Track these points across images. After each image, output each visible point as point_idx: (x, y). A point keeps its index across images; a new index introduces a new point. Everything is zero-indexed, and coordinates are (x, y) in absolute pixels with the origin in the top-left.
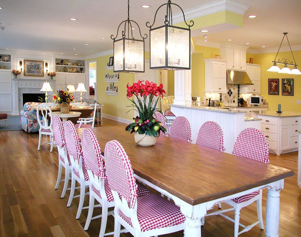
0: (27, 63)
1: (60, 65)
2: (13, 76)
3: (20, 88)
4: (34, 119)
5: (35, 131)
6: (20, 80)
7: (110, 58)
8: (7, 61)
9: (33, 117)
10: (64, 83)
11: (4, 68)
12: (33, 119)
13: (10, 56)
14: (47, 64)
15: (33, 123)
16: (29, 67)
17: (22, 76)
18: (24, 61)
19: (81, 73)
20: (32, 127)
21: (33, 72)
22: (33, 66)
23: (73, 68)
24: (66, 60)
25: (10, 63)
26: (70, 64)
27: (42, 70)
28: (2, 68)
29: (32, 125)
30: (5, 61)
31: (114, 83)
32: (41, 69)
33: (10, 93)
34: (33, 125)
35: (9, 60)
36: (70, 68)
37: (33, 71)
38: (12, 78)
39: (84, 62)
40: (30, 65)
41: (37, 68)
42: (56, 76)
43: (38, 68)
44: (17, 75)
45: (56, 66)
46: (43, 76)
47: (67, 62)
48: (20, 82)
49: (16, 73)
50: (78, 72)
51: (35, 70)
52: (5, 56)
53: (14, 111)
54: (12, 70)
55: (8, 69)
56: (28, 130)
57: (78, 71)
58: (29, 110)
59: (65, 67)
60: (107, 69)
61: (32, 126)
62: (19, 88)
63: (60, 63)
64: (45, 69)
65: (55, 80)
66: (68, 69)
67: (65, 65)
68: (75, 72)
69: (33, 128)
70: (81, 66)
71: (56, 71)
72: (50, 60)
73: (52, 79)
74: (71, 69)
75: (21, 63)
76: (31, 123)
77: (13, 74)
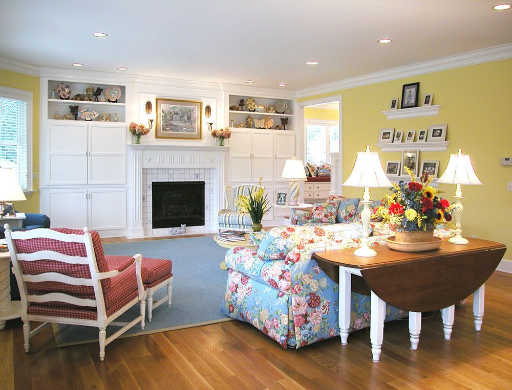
0: (164, 107)
1: (238, 110)
2: (130, 139)
3: (146, 169)
4: (310, 294)
5: (315, 340)
6: (147, 148)
7: (404, 86)
8: (116, 102)
9: (308, 287)
10: (248, 156)
11: (109, 118)
12: (307, 295)
13: (123, 88)
14: (208, 109)
15: (310, 309)
16: (168, 117)
17: (150, 139)
18: (157, 100)
19: (284, 129)
20: (308, 326)
21: (175, 128)
22: (176, 114)
23: (266, 118)
24: (250, 98)
25: (124, 106)
26: (261, 108)
27: (197, 124)
28: (104, 118)
29: (306, 316)
30: (110, 101)
31: (422, 154)
32: (195, 121)
33: (123, 181)
34: (309, 319)
35: (122, 99)
36: (261, 118)
37: (176, 126)
38: (128, 144)
39: (289, 103)
40: (171, 111)
41: (186, 119)
42: (231, 137)
43: (189, 118)
44: (142, 137)
45: (230, 113)
46: (200, 137)
47: (253, 104)
48: (148, 154)
49: (137, 132)
50: (277, 128)
51: (181, 124)
52: (111, 87)
53: (131, 227)
54: (127, 124)
55: (117, 121)
56: (289, 336)
57: (278, 126)
58: (295, 259)
59: (249, 116)
60: (388, 117)
61: (306, 322)
62: (143, 169)
63: (237, 105)
64: (206, 120)
65: (228, 149)
66: (256, 121)
67: (250, 111)
68: (270, 129)
69: (310, 329)
70: (283, 113)
71: (230, 127)
72: (216, 98)
73: (222, 145)
74: (263, 121)
75: (149, 105)
76: (302, 311)
77: (130, 134)
